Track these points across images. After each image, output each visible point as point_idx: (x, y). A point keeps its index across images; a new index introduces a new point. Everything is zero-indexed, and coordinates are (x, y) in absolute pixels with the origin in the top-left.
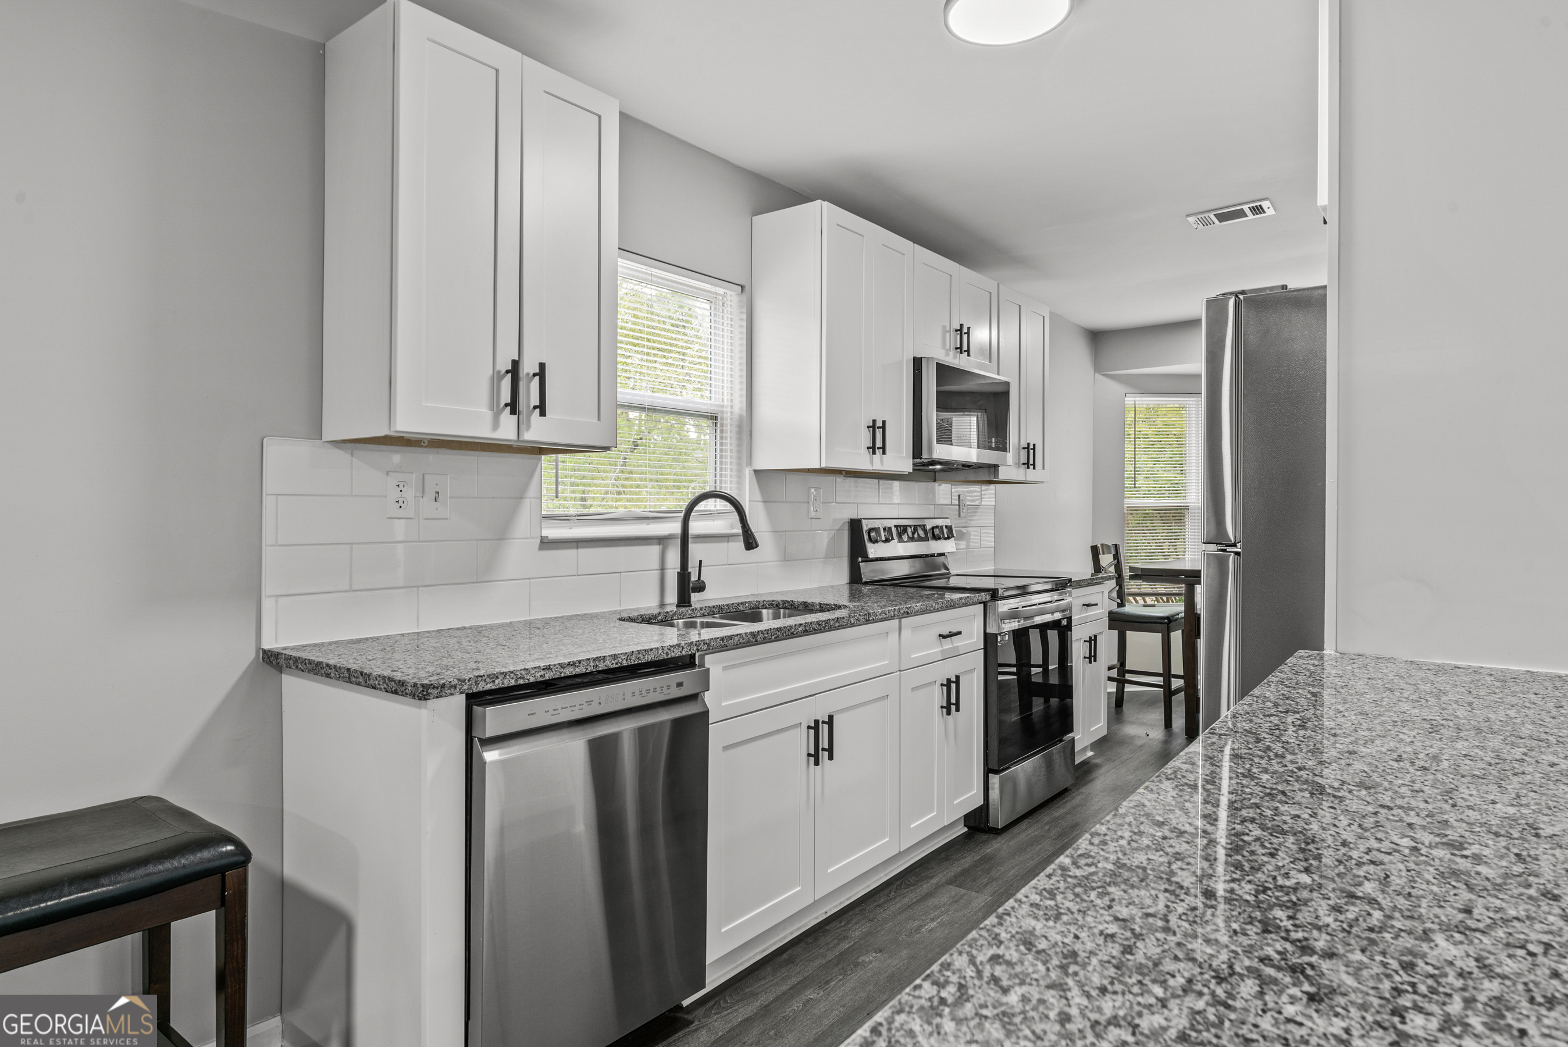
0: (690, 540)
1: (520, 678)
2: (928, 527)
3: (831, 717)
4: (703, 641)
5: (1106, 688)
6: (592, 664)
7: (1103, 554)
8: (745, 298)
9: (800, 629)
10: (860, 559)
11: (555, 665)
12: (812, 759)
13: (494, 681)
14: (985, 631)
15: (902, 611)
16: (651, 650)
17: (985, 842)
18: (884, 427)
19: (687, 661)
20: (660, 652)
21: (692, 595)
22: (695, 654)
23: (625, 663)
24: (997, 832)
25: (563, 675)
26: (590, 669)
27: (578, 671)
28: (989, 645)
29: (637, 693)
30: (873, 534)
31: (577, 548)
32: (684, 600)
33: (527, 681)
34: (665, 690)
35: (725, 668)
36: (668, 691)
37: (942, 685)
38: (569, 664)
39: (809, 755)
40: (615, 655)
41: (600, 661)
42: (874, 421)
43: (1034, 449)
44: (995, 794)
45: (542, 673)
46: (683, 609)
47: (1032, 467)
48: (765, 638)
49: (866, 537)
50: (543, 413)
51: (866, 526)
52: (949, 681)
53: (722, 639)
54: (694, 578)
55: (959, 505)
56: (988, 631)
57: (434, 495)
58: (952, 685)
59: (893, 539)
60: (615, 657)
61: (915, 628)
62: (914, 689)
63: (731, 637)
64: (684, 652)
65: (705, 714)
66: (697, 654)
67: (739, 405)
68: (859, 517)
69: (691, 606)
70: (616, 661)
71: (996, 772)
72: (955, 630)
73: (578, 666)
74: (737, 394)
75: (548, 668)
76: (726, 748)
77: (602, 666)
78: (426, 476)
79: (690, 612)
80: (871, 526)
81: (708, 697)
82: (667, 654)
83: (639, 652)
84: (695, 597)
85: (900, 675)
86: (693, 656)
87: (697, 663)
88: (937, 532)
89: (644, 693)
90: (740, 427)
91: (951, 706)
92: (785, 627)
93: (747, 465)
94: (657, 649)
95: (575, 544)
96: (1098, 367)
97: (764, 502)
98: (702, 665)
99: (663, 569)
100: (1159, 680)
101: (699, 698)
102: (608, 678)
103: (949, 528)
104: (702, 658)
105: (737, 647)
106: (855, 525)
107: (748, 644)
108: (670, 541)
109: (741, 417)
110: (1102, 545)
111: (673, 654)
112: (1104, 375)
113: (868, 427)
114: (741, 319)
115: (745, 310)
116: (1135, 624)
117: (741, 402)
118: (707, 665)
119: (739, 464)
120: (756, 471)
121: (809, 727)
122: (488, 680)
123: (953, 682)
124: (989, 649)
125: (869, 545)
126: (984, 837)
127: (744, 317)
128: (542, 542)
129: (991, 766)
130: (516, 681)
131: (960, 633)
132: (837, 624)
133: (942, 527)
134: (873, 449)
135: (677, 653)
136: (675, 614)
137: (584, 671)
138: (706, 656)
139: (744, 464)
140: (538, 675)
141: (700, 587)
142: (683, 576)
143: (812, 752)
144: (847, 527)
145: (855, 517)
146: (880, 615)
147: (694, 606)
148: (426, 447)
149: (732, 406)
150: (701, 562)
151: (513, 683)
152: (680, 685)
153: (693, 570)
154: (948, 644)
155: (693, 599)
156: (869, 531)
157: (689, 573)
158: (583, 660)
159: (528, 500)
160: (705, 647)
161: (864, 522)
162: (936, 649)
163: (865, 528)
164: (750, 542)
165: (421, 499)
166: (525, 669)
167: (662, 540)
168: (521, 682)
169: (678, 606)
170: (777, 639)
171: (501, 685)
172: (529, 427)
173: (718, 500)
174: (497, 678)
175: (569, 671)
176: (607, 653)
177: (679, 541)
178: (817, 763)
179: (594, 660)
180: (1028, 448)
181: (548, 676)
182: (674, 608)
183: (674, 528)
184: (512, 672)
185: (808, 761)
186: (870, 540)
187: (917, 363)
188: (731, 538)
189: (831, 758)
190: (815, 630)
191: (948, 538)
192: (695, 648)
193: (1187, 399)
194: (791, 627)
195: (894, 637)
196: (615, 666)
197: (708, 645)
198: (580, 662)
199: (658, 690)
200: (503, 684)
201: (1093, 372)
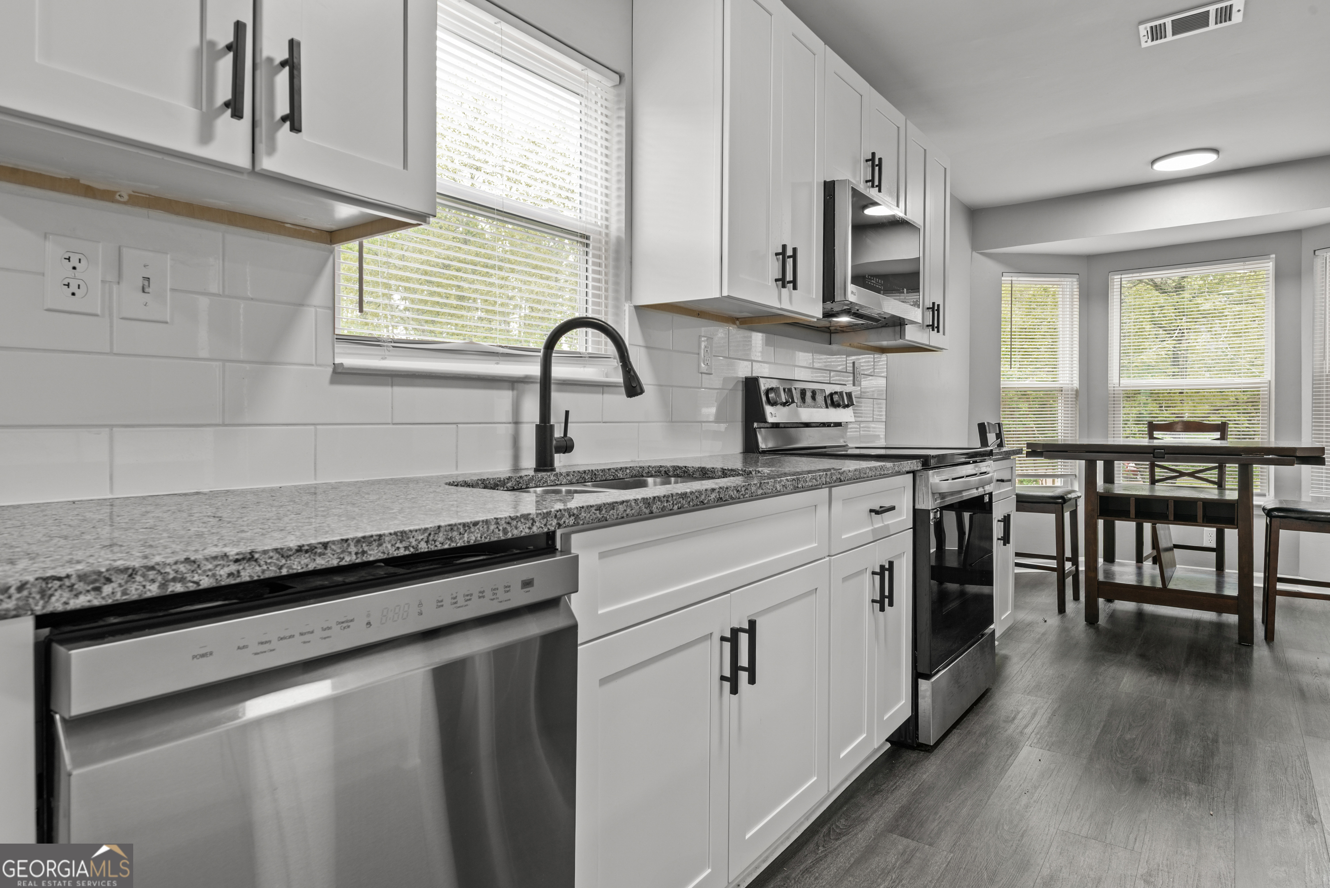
0: (553, 387)
1: (174, 580)
2: (828, 393)
3: (752, 623)
4: (568, 510)
5: (1013, 570)
6: (353, 549)
7: (990, 433)
8: (623, 90)
9: (713, 496)
10: (755, 425)
11: (265, 552)
12: (727, 685)
13: (98, 589)
14: (914, 506)
15: (834, 478)
16: (476, 524)
17: (914, 763)
18: (794, 256)
19: (543, 543)
20: (492, 527)
21: (557, 456)
22: (554, 532)
23: (423, 547)
24: (928, 749)
25: (284, 572)
26: (348, 560)
27: (321, 563)
28: (918, 523)
29: (447, 601)
30: (772, 395)
31: (392, 386)
32: (544, 463)
33: (192, 587)
34: (501, 594)
35: (603, 555)
36: (507, 596)
37: (874, 573)
38: (300, 549)
39: (723, 678)
40: (403, 533)
41: (370, 544)
42: (784, 247)
43: (938, 310)
44: (925, 703)
45: (233, 568)
46: (543, 474)
47: (936, 329)
48: (663, 508)
49: (764, 399)
50: (296, 128)
51: (764, 385)
52: (882, 567)
53: (599, 508)
54: (558, 433)
55: (854, 373)
56: (917, 507)
57: (140, 283)
58: (886, 572)
59: (793, 402)
60: (402, 535)
61: (846, 500)
62: (845, 579)
63: (613, 505)
64: (535, 529)
65: (572, 630)
66: (559, 533)
67: (617, 226)
68: (754, 375)
69: (553, 470)
70: (405, 544)
71: (928, 677)
72: (887, 504)
73: (321, 555)
74: (614, 210)
75: (250, 558)
76: (604, 681)
77: (374, 554)
78: (125, 250)
79: (552, 478)
80: (769, 386)
81: (576, 603)
82: (505, 531)
83: (452, 527)
84: (560, 461)
85: (830, 560)
86: (551, 536)
87: (558, 546)
88: (836, 398)
89: (461, 601)
90: (617, 252)
91: (885, 600)
92: (692, 493)
93: (626, 300)
94: (487, 522)
95: (390, 379)
96: (976, 244)
97: (647, 347)
98: (566, 550)
99: (517, 423)
100: (1053, 564)
101: (562, 603)
102: (395, 575)
103: (849, 395)
104: (566, 538)
105: (623, 520)
106: (751, 385)
107: (639, 517)
108: (527, 387)
109: (619, 239)
110: (988, 423)
111: (515, 532)
112: (981, 254)
113: (777, 254)
114: (619, 118)
115: (623, 105)
116: (1026, 504)
117: (619, 221)
118: (574, 551)
119: (617, 299)
120: (638, 308)
121: (723, 639)
122: (80, 586)
123: (887, 570)
124: (917, 528)
125: (769, 410)
126: (913, 755)
127: (623, 114)
128: (335, 372)
129: (920, 670)
130: (163, 586)
131: (893, 508)
132: (760, 492)
133: (841, 393)
134: (782, 281)
135: (523, 530)
136: (532, 479)
137: (335, 562)
138: (574, 537)
139: (623, 298)
140: (223, 572)
141: (567, 447)
142: (544, 429)
143: (727, 674)
144: (740, 387)
145: (749, 375)
146: (810, 481)
147: (558, 470)
148: (125, 203)
149: (607, 227)
150: (567, 413)
151: (153, 590)
152: (527, 584)
153: (556, 419)
154: (879, 522)
155: (557, 464)
156: (768, 392)
157: (552, 427)
158: (333, 542)
159: (312, 310)
160: (571, 521)
161: (762, 381)
162: (867, 528)
163: (763, 388)
164: (633, 387)
165: (115, 287)
166: (187, 560)
167: (513, 383)
168: (178, 588)
169: (537, 470)
170: (681, 511)
171: (119, 597)
172: (272, 149)
173: (590, 331)
174: (109, 580)
175: (298, 565)
176: (386, 528)
177: (537, 387)
178: (734, 690)
179: (359, 541)
180: (933, 308)
181: (248, 573)
182: (532, 473)
183: (534, 369)
184: (152, 568)
185: (721, 687)
186: (769, 402)
187: (829, 188)
188: (605, 388)
189: (752, 680)
190: (732, 498)
191: (847, 406)
192: (555, 522)
193: (1062, 279)
194: (700, 492)
195: (823, 511)
196: (402, 552)
197: (577, 517)
198: (325, 545)
199: (488, 594)
200: (124, 593)
201: (970, 251)
